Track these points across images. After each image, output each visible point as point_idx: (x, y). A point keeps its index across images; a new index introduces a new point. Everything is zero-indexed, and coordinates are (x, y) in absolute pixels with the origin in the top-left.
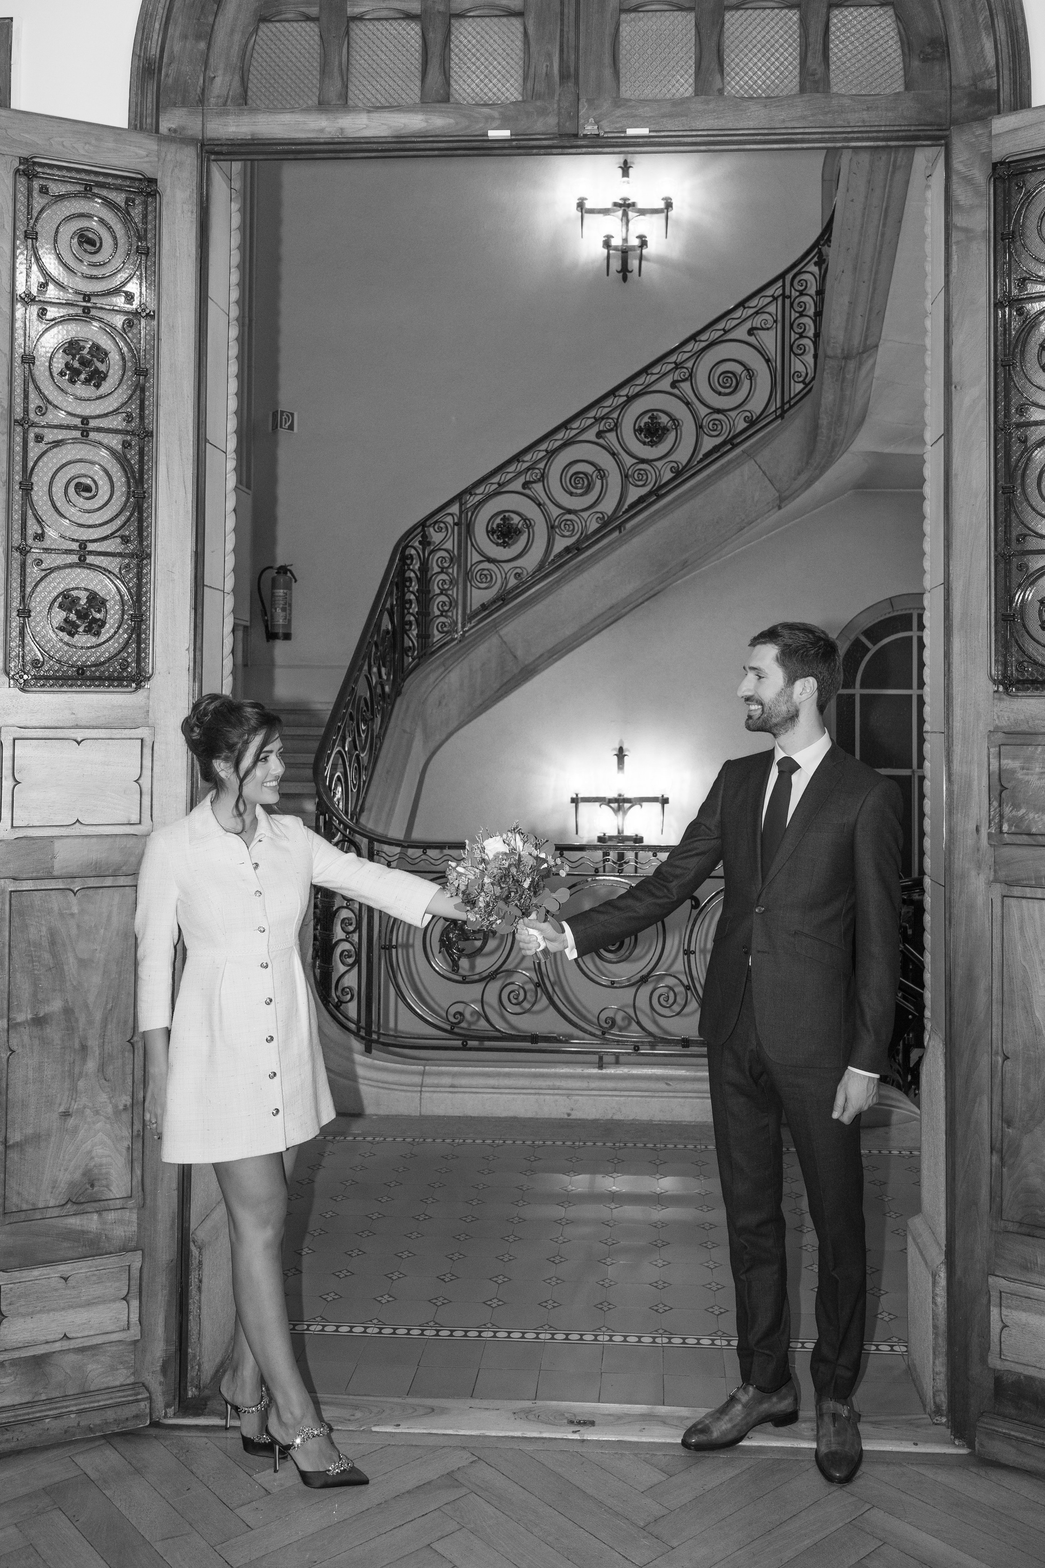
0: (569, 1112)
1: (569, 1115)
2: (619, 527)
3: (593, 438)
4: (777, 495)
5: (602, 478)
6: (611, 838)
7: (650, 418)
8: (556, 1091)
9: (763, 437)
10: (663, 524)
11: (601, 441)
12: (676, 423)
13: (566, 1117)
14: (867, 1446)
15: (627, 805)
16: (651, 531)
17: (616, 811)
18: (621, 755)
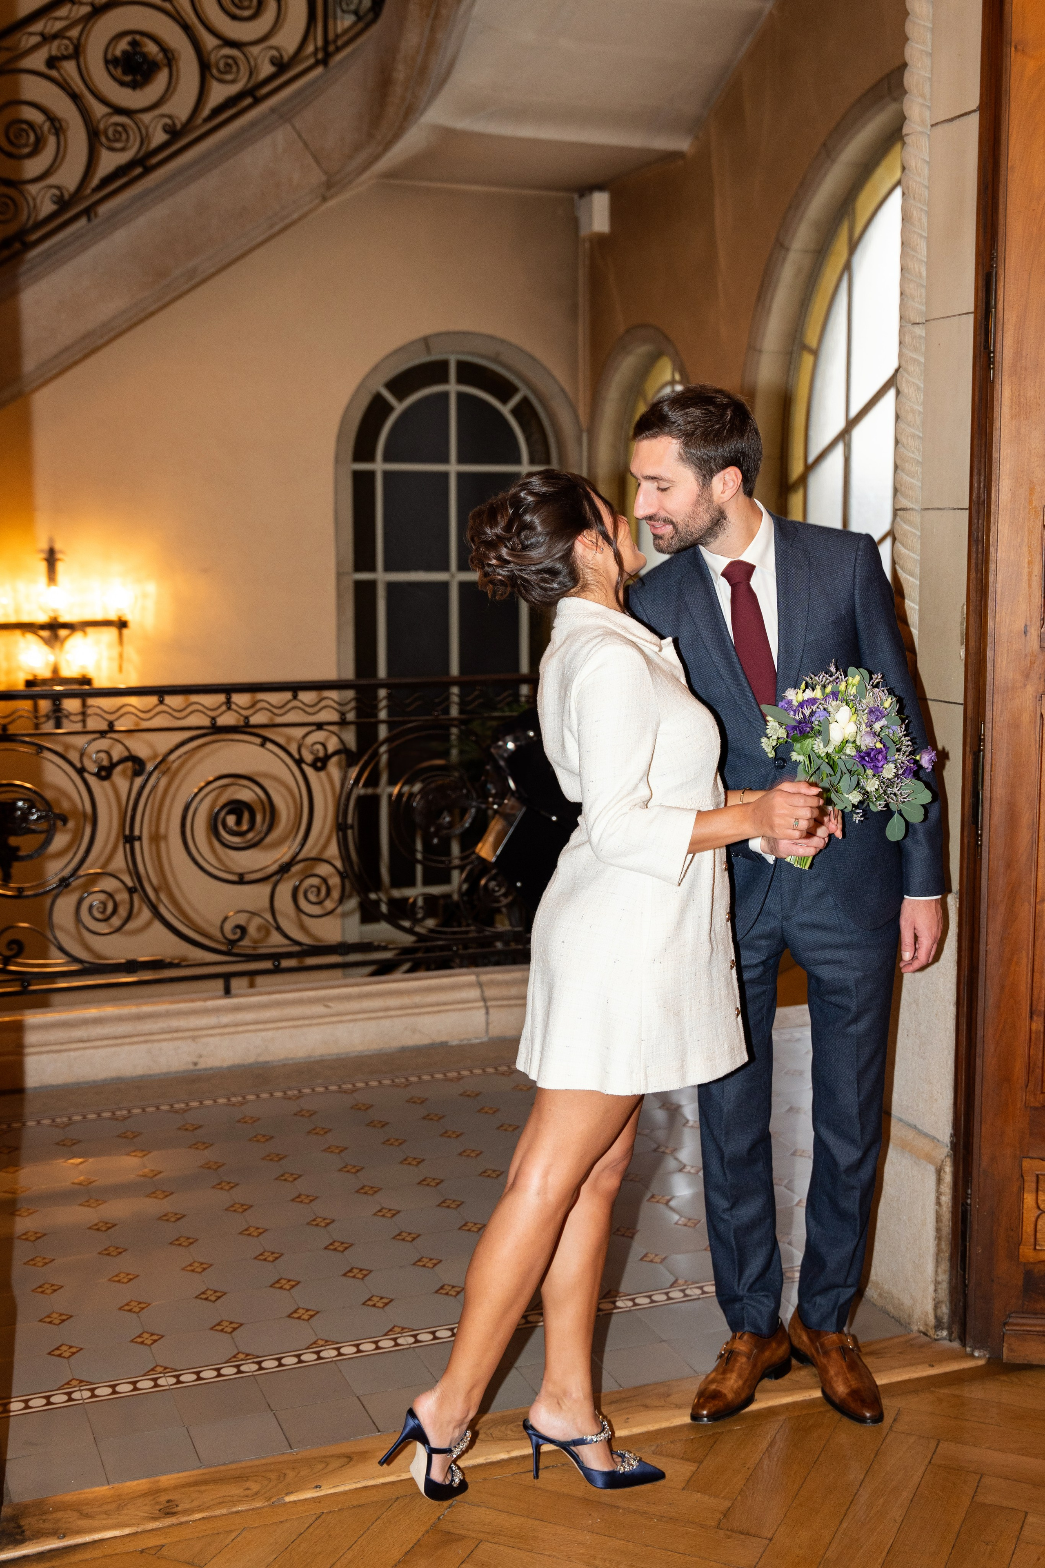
0: (195, 1060)
1: (195, 1064)
2: (89, 212)
3: (42, 68)
4: (324, 178)
5: (57, 134)
6: (45, 682)
7: (130, 44)
8: (175, 1035)
9: (299, 92)
10: (159, 212)
11: (54, 73)
12: (170, 57)
13: (192, 1067)
14: (881, 1380)
15: (63, 633)
16: (142, 221)
17: (48, 642)
18: (51, 559)
